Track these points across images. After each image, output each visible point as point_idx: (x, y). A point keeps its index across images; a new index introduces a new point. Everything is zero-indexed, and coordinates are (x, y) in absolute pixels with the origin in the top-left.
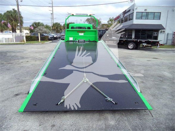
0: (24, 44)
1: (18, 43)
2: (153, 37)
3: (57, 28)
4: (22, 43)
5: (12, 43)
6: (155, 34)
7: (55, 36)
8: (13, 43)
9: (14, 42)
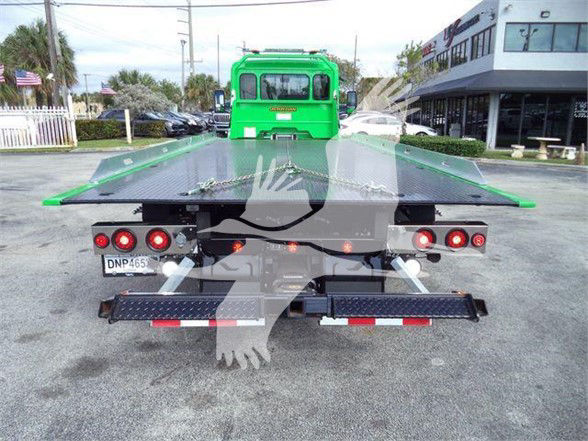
0: (67, 152)
1: (47, 146)
2: (571, 120)
3: (202, 93)
4: (63, 146)
5: (26, 147)
6: (579, 109)
7: (192, 122)
8: (29, 147)
9: (34, 146)
